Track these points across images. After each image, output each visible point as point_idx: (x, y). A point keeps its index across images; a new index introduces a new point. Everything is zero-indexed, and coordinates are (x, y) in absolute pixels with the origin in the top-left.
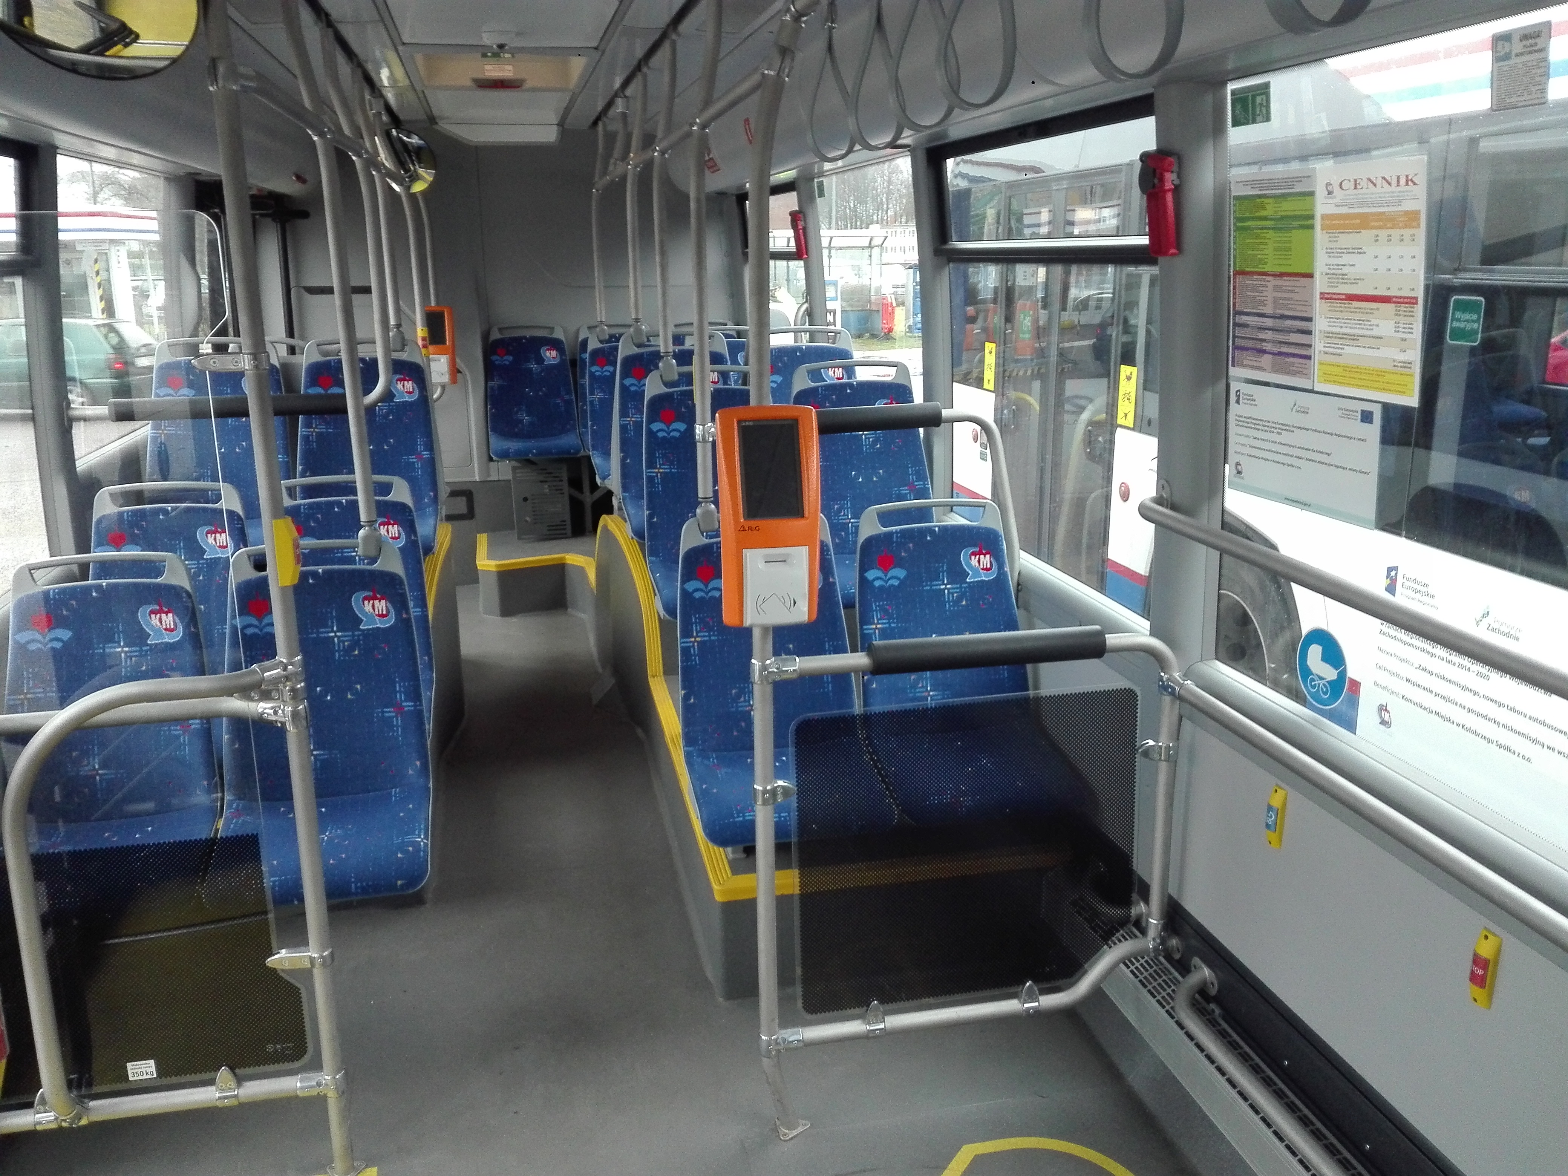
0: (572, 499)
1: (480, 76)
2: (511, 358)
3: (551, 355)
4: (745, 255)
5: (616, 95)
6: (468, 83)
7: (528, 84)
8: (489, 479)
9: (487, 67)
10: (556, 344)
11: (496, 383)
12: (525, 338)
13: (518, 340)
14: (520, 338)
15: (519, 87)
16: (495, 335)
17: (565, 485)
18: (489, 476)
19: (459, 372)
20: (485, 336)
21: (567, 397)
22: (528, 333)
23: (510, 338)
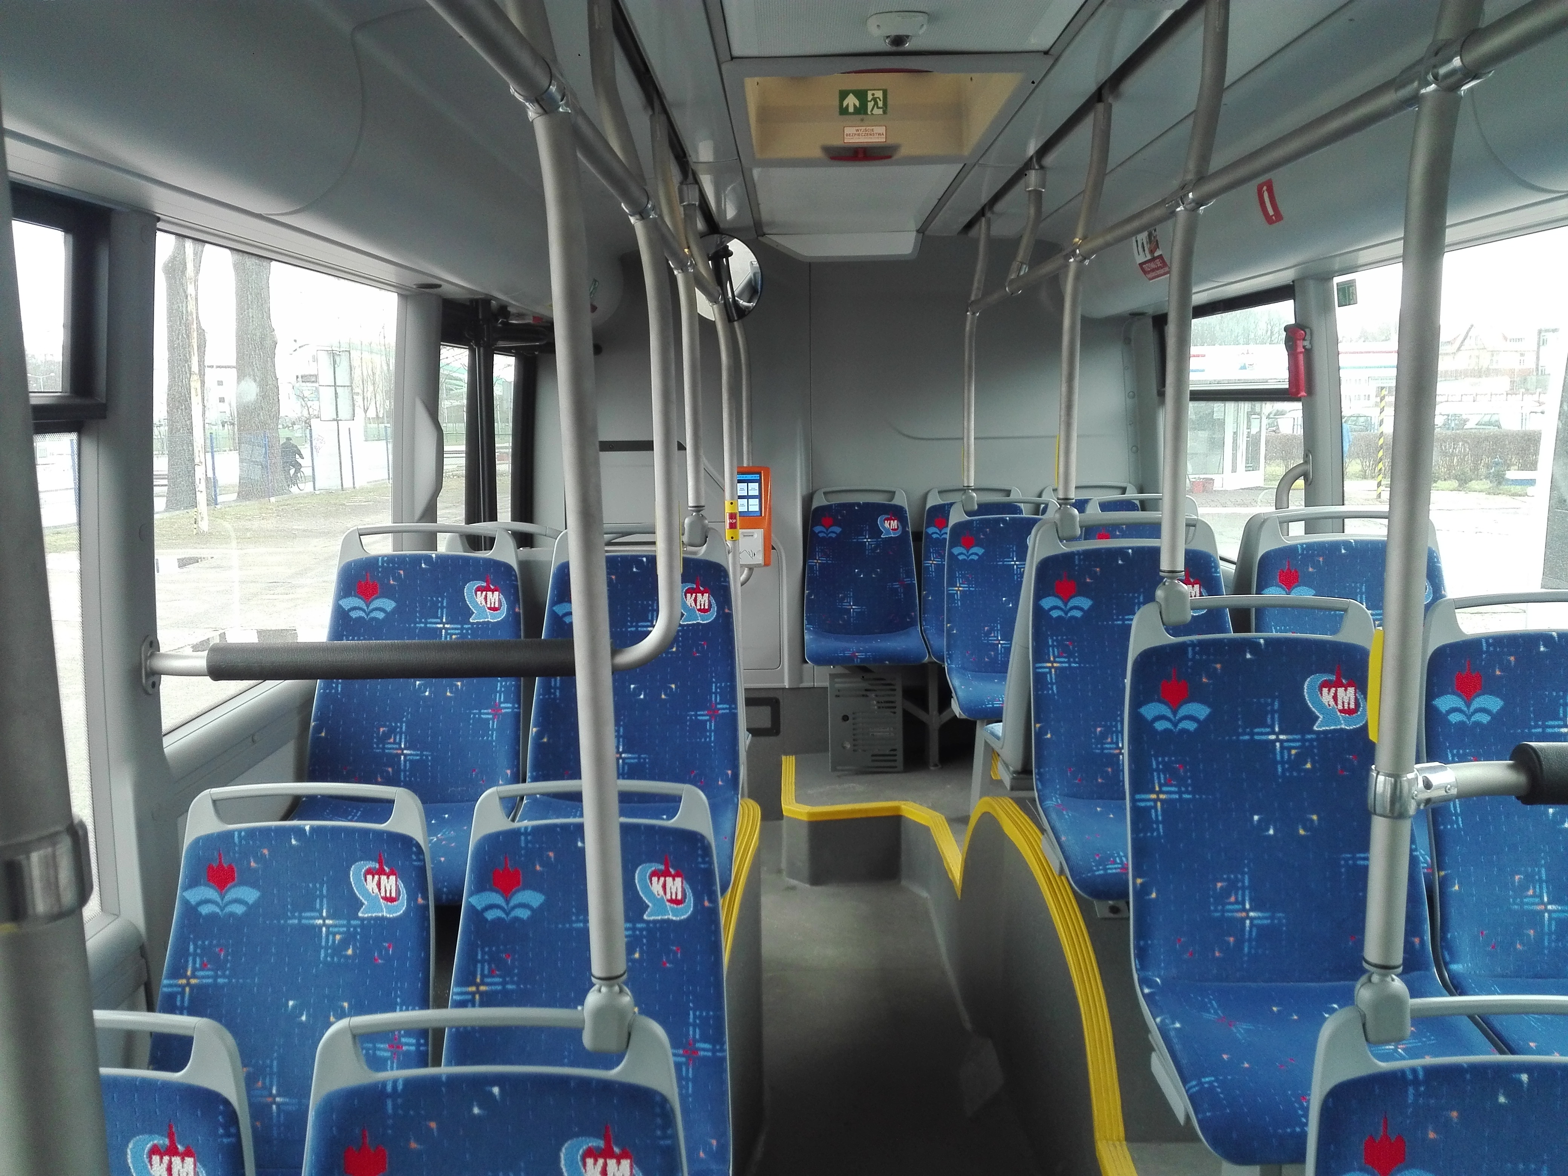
0: (909, 719)
1: (836, 142)
2: (838, 530)
3: (889, 527)
4: (1161, 394)
5: (1027, 166)
6: (817, 153)
7: (904, 152)
8: (801, 686)
9: (847, 130)
10: (897, 512)
11: (817, 561)
12: (858, 504)
13: (850, 506)
14: (852, 505)
15: (890, 157)
16: (819, 501)
17: (898, 697)
18: (801, 680)
19: (773, 548)
20: (807, 501)
21: (907, 581)
22: (862, 499)
23: (840, 505)
